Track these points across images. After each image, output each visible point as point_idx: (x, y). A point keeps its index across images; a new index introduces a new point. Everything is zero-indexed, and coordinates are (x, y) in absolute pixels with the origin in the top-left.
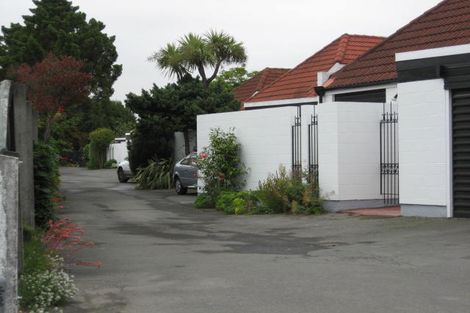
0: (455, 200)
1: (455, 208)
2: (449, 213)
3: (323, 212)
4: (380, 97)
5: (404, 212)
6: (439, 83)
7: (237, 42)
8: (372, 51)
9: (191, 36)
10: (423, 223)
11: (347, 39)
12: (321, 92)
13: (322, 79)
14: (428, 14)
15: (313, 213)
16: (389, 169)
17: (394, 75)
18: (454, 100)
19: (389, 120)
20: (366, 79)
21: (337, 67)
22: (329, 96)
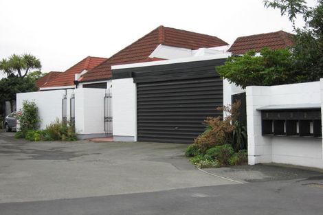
0: (138, 133)
1: (138, 137)
2: (135, 140)
3: (77, 139)
4: (104, 86)
5: (115, 139)
6: (131, 80)
7: (37, 58)
8: (101, 64)
9: (14, 55)
10: (123, 144)
11: (90, 59)
12: (77, 83)
13: (77, 77)
14: (127, 48)
15: (72, 140)
16: (108, 119)
17: (111, 76)
18: (138, 88)
19: (108, 97)
20: (98, 78)
21: (85, 72)
22: (80, 85)
